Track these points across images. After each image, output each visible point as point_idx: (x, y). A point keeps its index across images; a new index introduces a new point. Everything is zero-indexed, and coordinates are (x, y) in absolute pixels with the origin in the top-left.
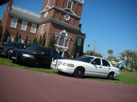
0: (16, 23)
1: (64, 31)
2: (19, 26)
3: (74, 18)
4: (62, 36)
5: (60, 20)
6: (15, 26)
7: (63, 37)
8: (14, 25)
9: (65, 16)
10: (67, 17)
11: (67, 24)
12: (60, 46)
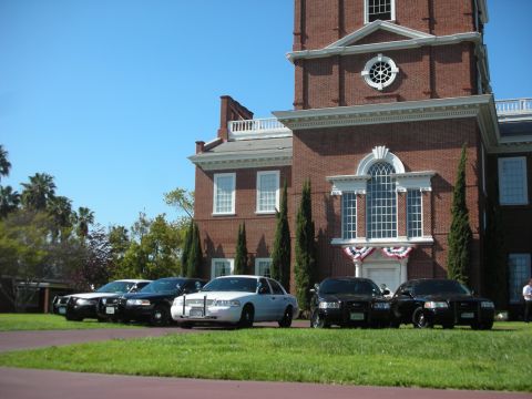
0: (234, 193)
1: (379, 153)
2: (245, 203)
3: (426, 58)
4: (371, 183)
5: (341, 101)
6: (230, 208)
7: (378, 185)
8: (225, 203)
9: (365, 73)
10: (381, 73)
11: (391, 106)
12: (373, 240)
